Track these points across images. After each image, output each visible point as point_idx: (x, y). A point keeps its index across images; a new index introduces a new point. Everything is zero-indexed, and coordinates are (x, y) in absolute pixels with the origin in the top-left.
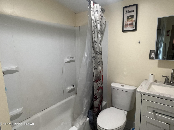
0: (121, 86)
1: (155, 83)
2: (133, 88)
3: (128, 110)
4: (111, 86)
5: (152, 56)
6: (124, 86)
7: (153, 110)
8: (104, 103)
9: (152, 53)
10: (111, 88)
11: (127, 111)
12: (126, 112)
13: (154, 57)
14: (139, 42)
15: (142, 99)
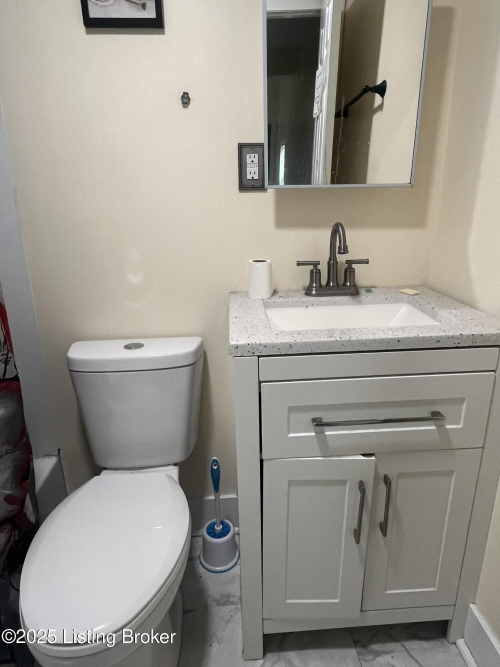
0: (128, 347)
1: (276, 299)
2: (185, 347)
3: (179, 457)
4: (69, 361)
5: (249, 177)
6: (140, 346)
7: (314, 420)
8: (44, 467)
9: (249, 161)
10: (73, 373)
11: (175, 465)
12: (174, 472)
13: (256, 177)
14: (186, 99)
15: (260, 383)
